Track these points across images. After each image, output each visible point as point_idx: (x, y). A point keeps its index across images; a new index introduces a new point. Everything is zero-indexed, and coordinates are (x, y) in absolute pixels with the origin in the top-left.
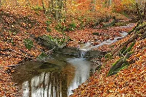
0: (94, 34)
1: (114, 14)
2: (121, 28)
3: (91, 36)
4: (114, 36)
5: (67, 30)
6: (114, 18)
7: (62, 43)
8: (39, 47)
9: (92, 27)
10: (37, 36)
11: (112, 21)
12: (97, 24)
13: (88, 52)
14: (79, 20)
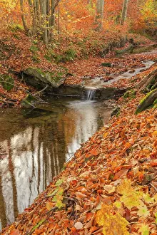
0: (104, 65)
1: (131, 35)
2: (143, 55)
3: (101, 69)
4: (135, 66)
5: (63, 61)
6: (131, 41)
7: (58, 79)
8: (24, 87)
9: (100, 55)
10: (18, 70)
11: (128, 45)
12: (107, 51)
13: (97, 91)
14: (80, 45)
